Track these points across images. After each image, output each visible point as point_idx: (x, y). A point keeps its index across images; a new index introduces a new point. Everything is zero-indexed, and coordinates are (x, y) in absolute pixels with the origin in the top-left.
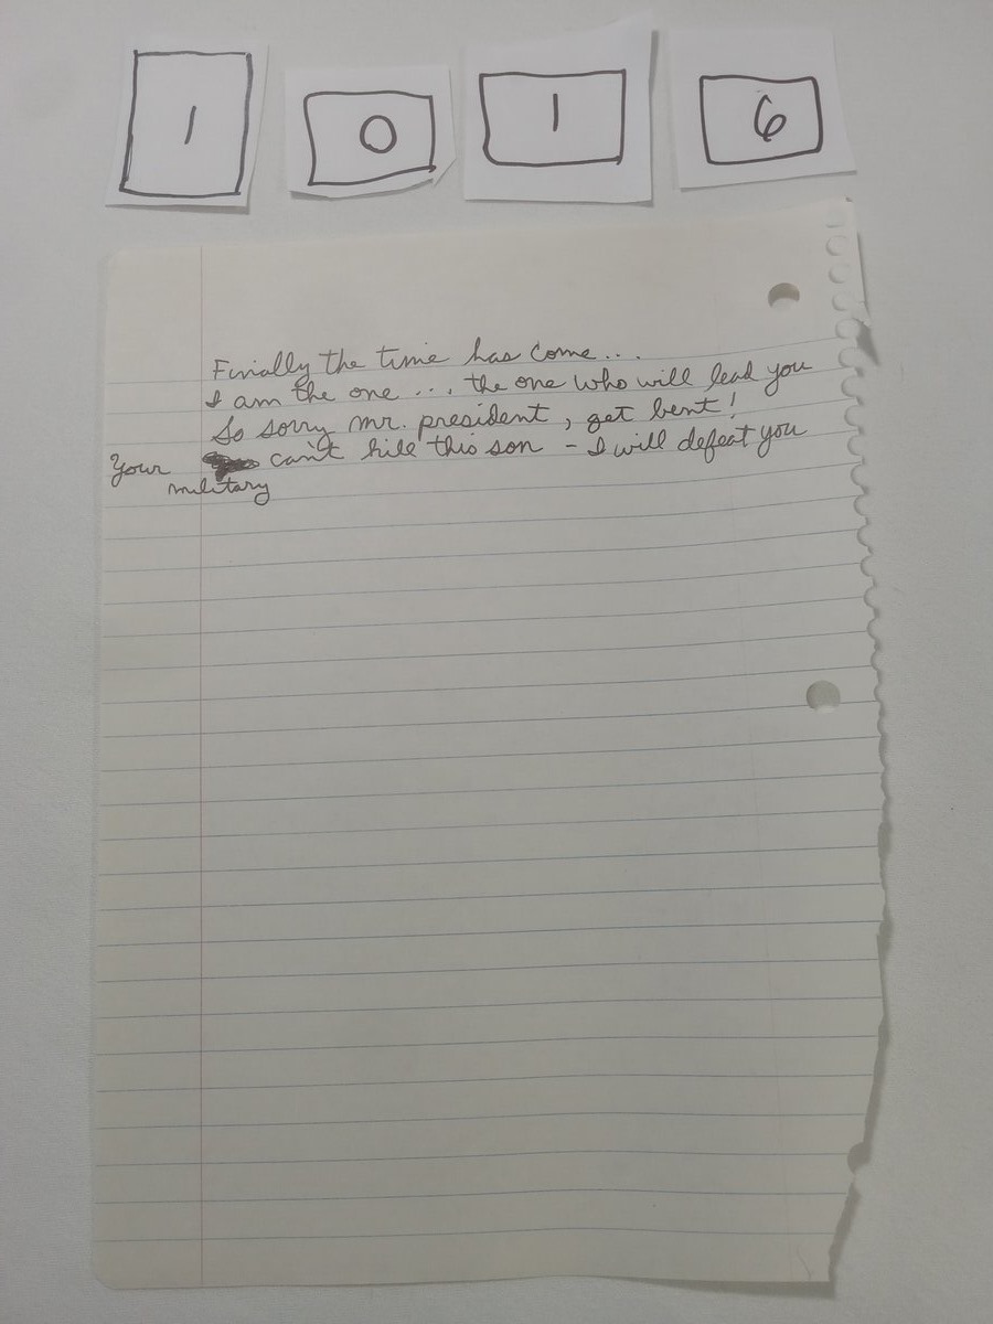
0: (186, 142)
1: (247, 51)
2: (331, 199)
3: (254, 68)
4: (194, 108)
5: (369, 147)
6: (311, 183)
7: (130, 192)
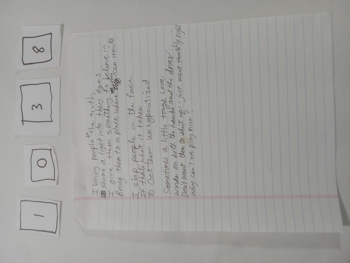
0: (43, 217)
1: (20, 201)
2: (59, 175)
3: (25, 200)
4: (35, 215)
5: (45, 165)
6: (54, 180)
7: (56, 231)
